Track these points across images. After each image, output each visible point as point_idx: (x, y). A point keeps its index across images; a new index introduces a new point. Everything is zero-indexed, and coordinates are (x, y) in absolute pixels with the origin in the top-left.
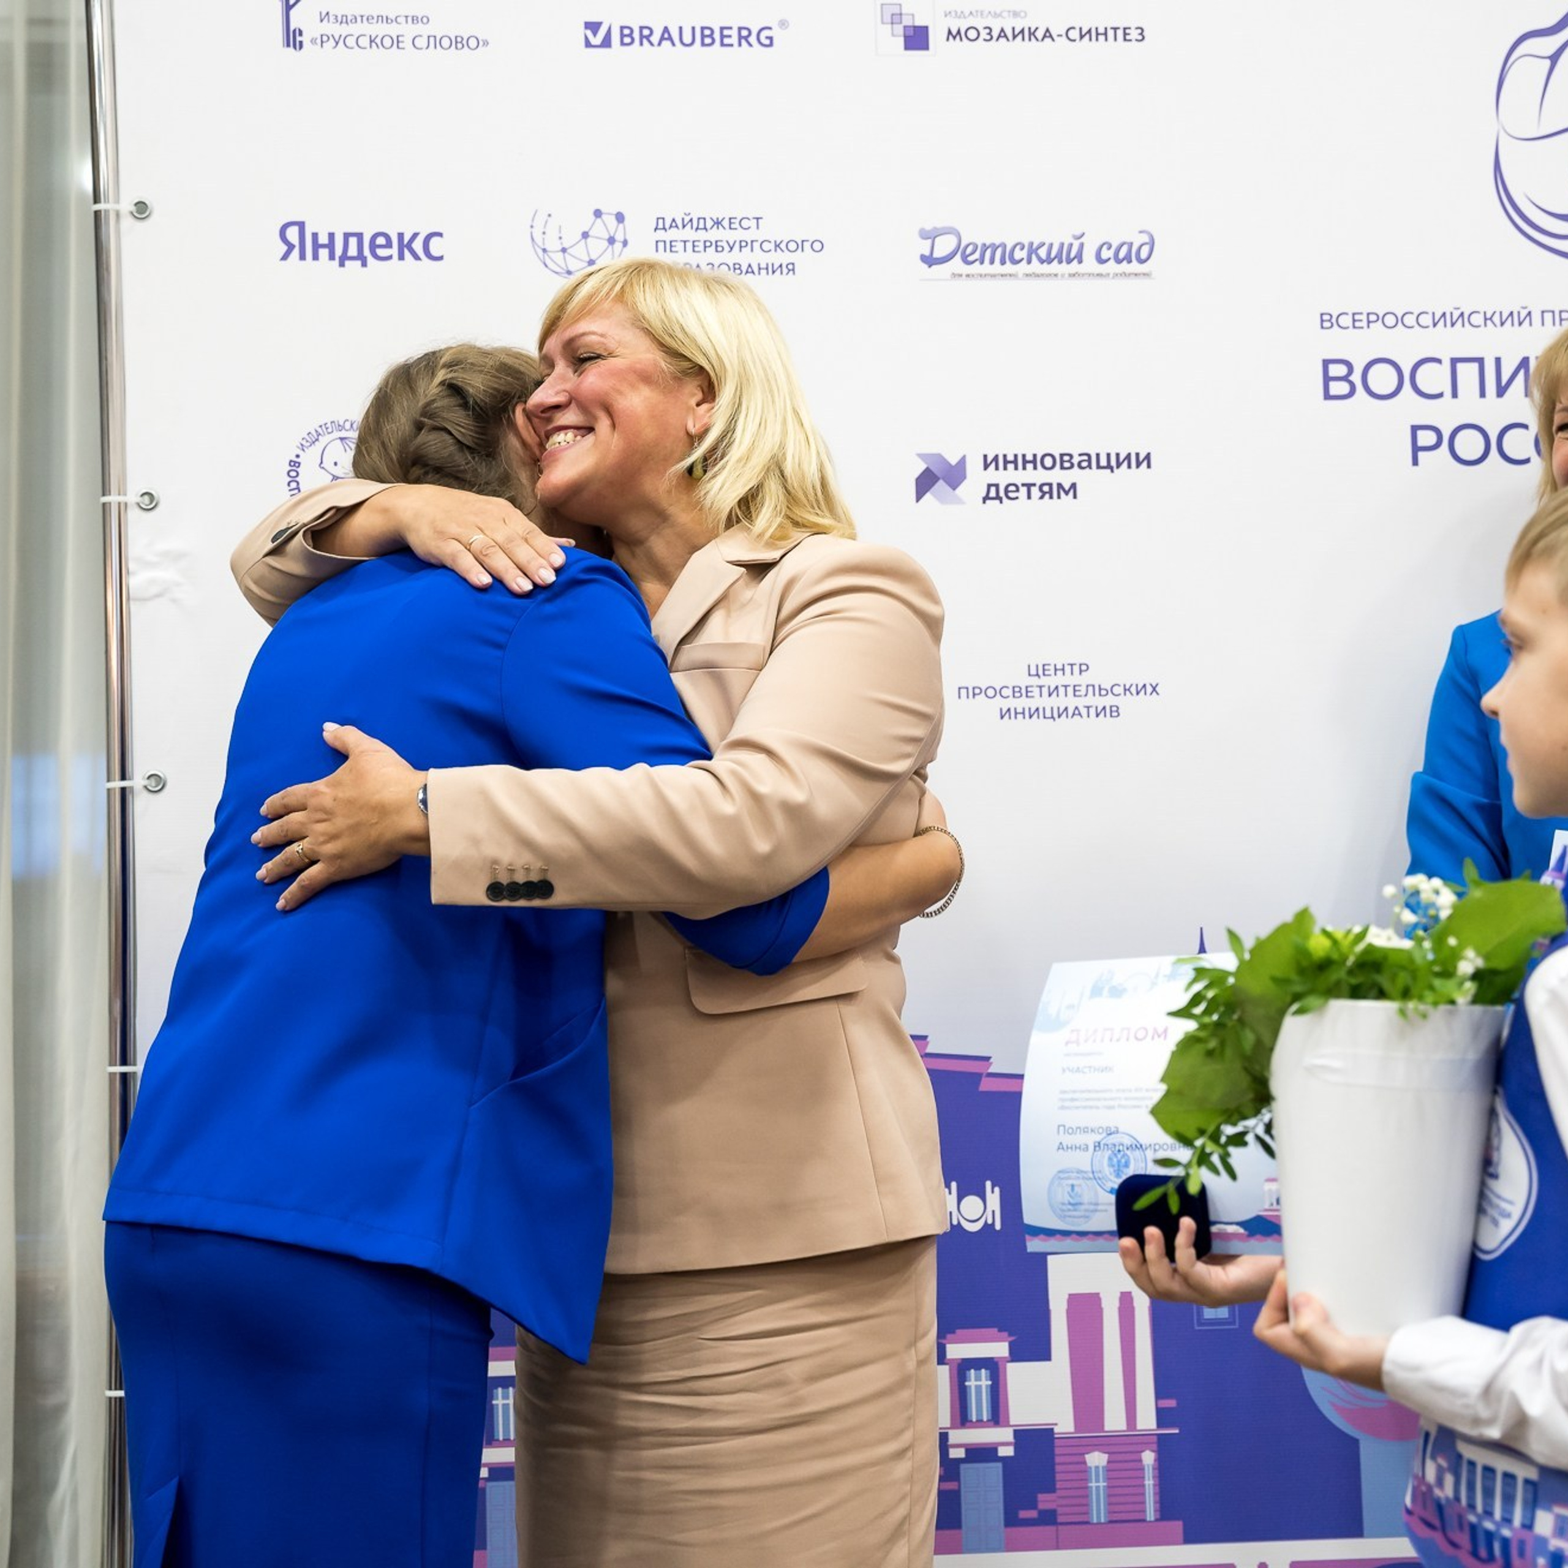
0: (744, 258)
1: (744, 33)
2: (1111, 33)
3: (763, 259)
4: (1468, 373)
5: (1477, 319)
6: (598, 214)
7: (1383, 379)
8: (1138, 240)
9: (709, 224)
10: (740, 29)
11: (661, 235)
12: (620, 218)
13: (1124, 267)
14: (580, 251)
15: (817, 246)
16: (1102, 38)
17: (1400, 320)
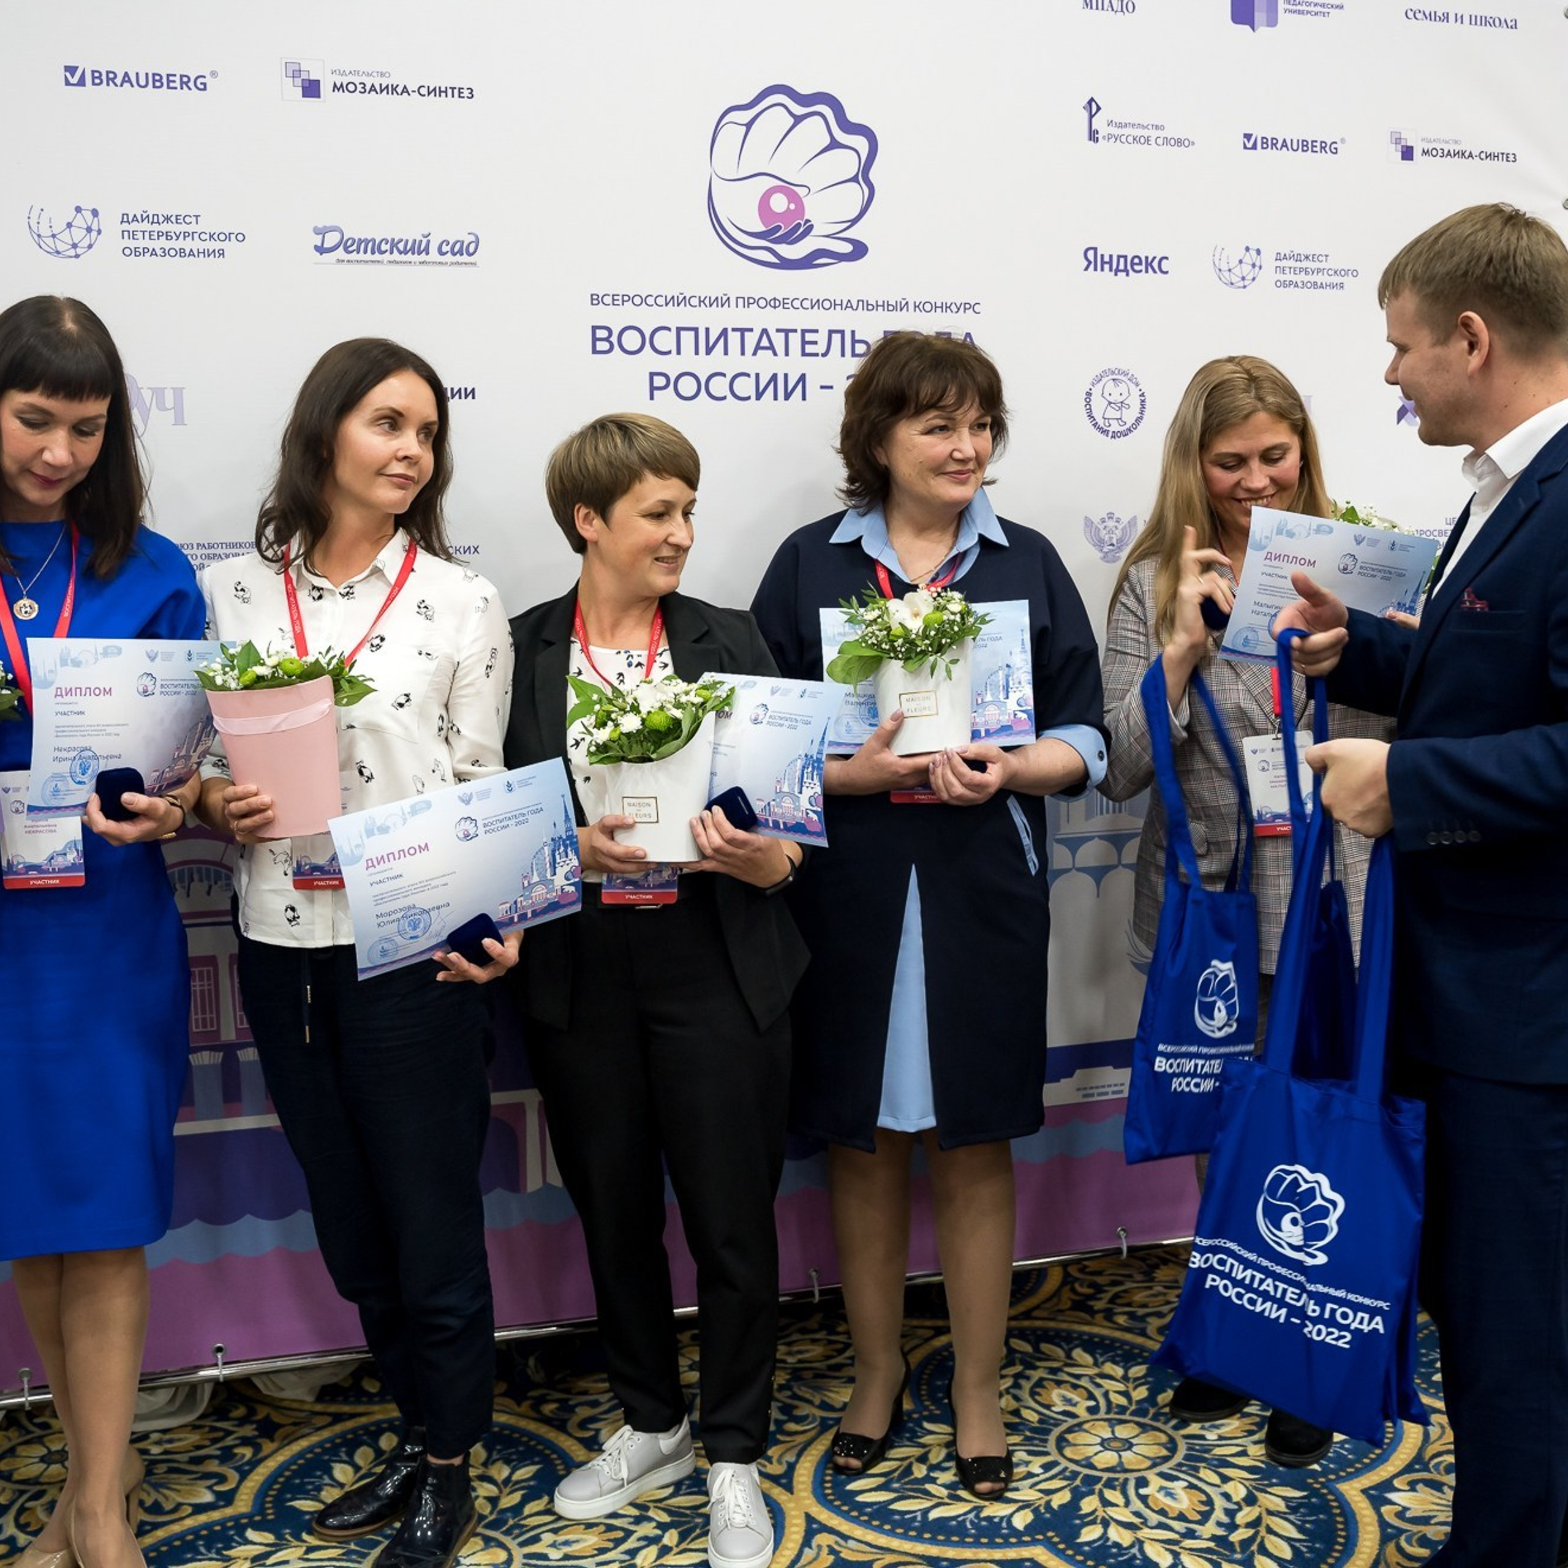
0: (188, 244)
1: (185, 79)
2: (450, 92)
3: (202, 246)
4: (687, 338)
5: (695, 301)
6: (78, 209)
7: (632, 340)
8: (468, 239)
9: (161, 219)
10: (182, 76)
11: (125, 226)
12: (95, 213)
13: (458, 258)
14: (65, 236)
15: (240, 237)
16: (443, 95)
17: (644, 300)
